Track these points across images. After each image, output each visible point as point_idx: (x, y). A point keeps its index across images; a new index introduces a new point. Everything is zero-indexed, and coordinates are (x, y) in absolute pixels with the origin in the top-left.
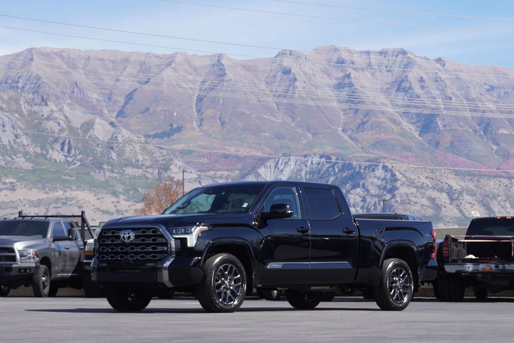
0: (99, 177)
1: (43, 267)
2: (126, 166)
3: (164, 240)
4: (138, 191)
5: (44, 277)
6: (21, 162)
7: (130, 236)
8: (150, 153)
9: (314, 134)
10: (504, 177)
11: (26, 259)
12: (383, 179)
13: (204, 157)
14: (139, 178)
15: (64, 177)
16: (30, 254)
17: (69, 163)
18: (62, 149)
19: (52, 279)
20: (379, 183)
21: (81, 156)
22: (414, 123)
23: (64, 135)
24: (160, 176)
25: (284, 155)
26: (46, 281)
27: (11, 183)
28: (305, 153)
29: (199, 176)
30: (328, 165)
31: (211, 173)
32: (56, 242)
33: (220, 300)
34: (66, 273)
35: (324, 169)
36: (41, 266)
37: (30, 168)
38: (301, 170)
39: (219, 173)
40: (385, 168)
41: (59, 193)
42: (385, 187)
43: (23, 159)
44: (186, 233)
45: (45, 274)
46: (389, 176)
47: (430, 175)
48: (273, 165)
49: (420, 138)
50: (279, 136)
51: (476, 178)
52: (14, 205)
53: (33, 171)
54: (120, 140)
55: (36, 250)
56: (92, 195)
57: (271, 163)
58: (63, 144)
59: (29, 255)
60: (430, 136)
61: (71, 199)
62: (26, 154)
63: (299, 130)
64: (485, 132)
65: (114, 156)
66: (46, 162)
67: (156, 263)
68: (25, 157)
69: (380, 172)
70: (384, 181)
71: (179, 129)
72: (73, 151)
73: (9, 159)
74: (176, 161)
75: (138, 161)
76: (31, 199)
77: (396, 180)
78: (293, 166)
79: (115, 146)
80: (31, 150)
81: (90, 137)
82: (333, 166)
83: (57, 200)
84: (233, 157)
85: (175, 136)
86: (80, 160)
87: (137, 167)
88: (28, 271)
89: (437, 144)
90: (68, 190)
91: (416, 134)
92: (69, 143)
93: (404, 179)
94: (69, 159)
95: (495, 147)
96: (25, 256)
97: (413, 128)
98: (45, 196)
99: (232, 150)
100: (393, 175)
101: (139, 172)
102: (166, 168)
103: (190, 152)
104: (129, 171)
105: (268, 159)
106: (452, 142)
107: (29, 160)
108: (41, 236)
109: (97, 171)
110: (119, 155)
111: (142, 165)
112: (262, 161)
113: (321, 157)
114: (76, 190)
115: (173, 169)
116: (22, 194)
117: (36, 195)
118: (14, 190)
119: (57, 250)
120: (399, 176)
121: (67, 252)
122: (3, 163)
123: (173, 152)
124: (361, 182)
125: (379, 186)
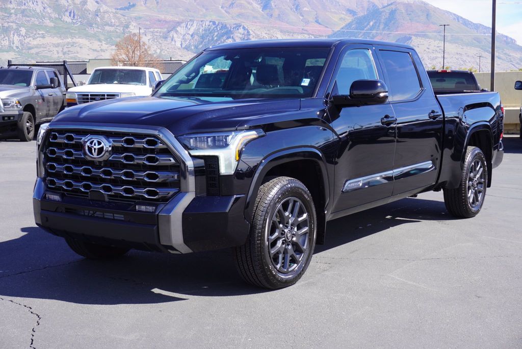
0: (91, 31)
1: (27, 114)
2: (105, 25)
3: (173, 161)
4: (112, 39)
5: (28, 122)
6: (47, 22)
7: (103, 147)
8: (119, 19)
9: (207, 9)
10: (306, 34)
11: (9, 108)
12: (243, 34)
13: (147, 21)
14: (113, 32)
15: (71, 31)
16: (13, 102)
17: (74, 23)
18: (70, 15)
19: (36, 123)
20: (241, 36)
21: (80, 20)
22: (259, 4)
23: (71, 7)
24: (124, 31)
25: (191, 20)
26: (31, 126)
27: (43, 34)
28: (202, 19)
29: (145, 31)
30: (214, 26)
31: (152, 30)
32: (39, 90)
33: (278, 266)
34: (50, 117)
35: (212, 28)
36: (25, 113)
37: (53, 26)
38: (199, 29)
39: (156, 30)
40: (244, 28)
41: (69, 40)
42: (244, 39)
43: (48, 21)
44: (215, 146)
45: (30, 120)
46: (246, 32)
47: (268, 32)
48: (185, 26)
49: (263, 12)
50: (187, 10)
51: (292, 34)
52: (45, 46)
53: (55, 27)
54: (102, 10)
55: (18, 99)
56: (87, 41)
57: (184, 25)
58: (70, 13)
59: (12, 104)
60: (267, 11)
61: (76, 43)
62: (50, 18)
63: (198, 7)
64: (296, 9)
65: (99, 20)
66: (62, 22)
67: (157, 206)
68: (50, 20)
69: (241, 30)
70: (244, 35)
71: (134, 5)
72: (76, 16)
73: (41, 21)
74: (132, 23)
75: (112, 22)
76: (54, 42)
77: (250, 35)
78: (195, 27)
79: (99, 14)
80: (53, 16)
81: (85, 9)
82: (216, 27)
83: (68, 43)
84: (164, 21)
85: (132, 9)
86: (80, 22)
87: (111, 26)
88: (12, 118)
89: (271, 15)
90: (75, 38)
91: (261, 10)
92: (74, 12)
93: (254, 34)
94: (74, 21)
95: (301, 18)
96: (9, 104)
97: (259, 6)
98: (61, 41)
99: (162, 17)
100: (248, 32)
101: (112, 29)
102: (127, 26)
103: (140, 18)
104: (107, 28)
105: (182, 23)
106: (279, 15)
107: (52, 21)
108: (25, 85)
109: (90, 28)
110: (101, 19)
111: (114, 25)
112: (179, 23)
113: (210, 22)
114: (78, 38)
115: (131, 27)
116: (49, 40)
117: (56, 40)
118: (44, 38)
119: (41, 97)
120: (251, 32)
121: (51, 98)
122: (37, 23)
123: (131, 18)
124: (231, 36)
125: (240, 38)
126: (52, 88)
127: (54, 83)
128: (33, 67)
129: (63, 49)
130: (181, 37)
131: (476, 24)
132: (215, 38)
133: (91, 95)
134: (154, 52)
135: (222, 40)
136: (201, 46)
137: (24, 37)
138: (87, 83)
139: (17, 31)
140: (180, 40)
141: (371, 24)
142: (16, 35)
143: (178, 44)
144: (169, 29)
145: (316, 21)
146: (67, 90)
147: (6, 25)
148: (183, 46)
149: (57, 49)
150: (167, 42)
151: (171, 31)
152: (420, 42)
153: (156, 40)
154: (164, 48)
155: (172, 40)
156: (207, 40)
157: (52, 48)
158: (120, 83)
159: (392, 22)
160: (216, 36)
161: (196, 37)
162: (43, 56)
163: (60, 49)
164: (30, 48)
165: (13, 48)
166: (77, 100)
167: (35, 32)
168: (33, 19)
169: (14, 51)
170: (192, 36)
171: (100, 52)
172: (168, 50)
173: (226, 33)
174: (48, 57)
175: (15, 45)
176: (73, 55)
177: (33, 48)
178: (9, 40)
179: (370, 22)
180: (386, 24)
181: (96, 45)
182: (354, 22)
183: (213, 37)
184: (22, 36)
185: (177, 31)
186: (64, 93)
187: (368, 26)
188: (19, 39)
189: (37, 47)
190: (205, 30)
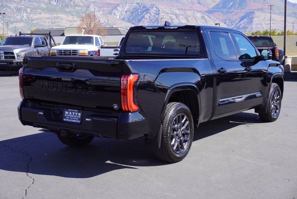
0: (68, 10)
2: (76, 6)
4: (80, 14)
8: (83, 2)
10: (192, 10)
11: (20, 58)
12: (155, 11)
13: (100, 4)
14: (80, 10)
15: (56, 10)
16: (22, 55)
17: (58, 6)
18: (55, 1)
20: (154, 12)
24: (86, 10)
25: (125, 3)
27: (40, 12)
28: (132, 2)
29: (99, 10)
31: (103, 9)
32: (36, 48)
35: (138, 7)
38: (130, 8)
39: (105, 9)
40: (156, 7)
41: (55, 15)
42: (156, 13)
43: (43, 4)
46: (157, 10)
47: (170, 9)
48: (122, 6)
51: (184, 11)
52: (41, 19)
53: (47, 8)
55: (25, 53)
56: (65, 16)
57: (121, 6)
61: (59, 17)
66: (51, 5)
69: (155, 9)
72: (59, 2)
73: (39, 4)
74: (91, 5)
75: (80, 5)
76: (46, 17)
77: (159, 11)
78: (128, 7)
80: (46, 1)
82: (140, 7)
83: (55, 17)
84: (109, 4)
86: (61, 4)
87: (79, 7)
88: (21, 63)
90: (58, 14)
93: (162, 11)
94: (58, 4)
95: (190, 1)
96: (20, 56)
98: (51, 16)
99: (109, 1)
100: (159, 10)
102: (88, 7)
103: (95, 2)
104: (77, 8)
105: (120, 4)
107: (45, 4)
108: (29, 45)
109: (67, 8)
110: (73, 3)
111: (81, 6)
112: (118, 5)
113: (137, 4)
114: (60, 14)
115: (91, 7)
116: (43, 15)
117: (48, 15)
118: (41, 14)
119: (37, 52)
120: (160, 10)
121: (42, 52)
122: (37, 5)
123: (90, 2)
124: (149, 12)
125: (154, 13)
126: (43, 47)
127: (44, 44)
128: (33, 36)
129: (51, 20)
130: (120, 13)
131: (293, 3)
132: (140, 13)
133: (64, 51)
134: (104, 22)
135: (144, 14)
136: (131, 18)
137: (29, 14)
138: (62, 44)
139: (25, 10)
140: (119, 14)
141: (231, 4)
142: (24, 13)
143: (118, 17)
144: (113, 8)
145: (198, 3)
146: (51, 47)
147: (19, 7)
148: (121, 18)
149: (48, 20)
150: (112, 16)
151: (114, 9)
152: (260, 14)
153: (105, 15)
154: (110, 19)
155: (114, 15)
156: (135, 14)
157: (45, 20)
158: (80, 43)
159: (243, 3)
160: (140, 12)
161: (128, 13)
162: (40, 25)
163: (50, 20)
164: (33, 20)
165: (23, 20)
166: (56, 53)
167: (35, 11)
168: (34, 3)
169: (24, 22)
170: (126, 12)
171: (73, 22)
172: (112, 21)
173: (146, 10)
174: (43, 25)
175: (24, 18)
176: (57, 24)
177: (34, 20)
178: (21, 16)
179: (230, 3)
180: (240, 4)
181: (71, 18)
182: (221, 3)
183: (138, 13)
184: (28, 13)
185: (117, 9)
186: (50, 49)
187: (229, 5)
188: (26, 15)
189: (37, 19)
190: (134, 9)
